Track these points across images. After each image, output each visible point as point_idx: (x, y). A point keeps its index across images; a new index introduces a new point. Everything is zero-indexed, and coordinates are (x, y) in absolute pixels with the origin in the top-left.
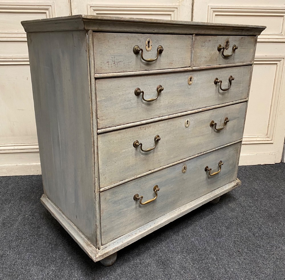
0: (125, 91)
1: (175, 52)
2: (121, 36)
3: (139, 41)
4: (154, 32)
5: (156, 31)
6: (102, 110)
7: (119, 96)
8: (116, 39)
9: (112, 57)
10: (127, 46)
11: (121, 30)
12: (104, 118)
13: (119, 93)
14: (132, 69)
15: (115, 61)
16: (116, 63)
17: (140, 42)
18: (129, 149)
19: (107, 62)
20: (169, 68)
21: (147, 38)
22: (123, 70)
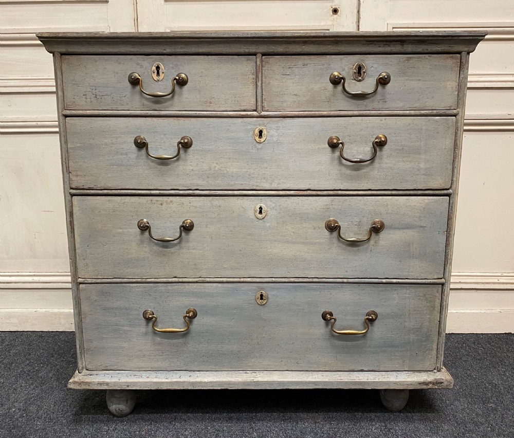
0: (117, 139)
1: (216, 85)
2: (106, 60)
3: (139, 66)
4: (165, 52)
5: (168, 50)
6: (76, 162)
7: (106, 144)
8: (97, 63)
9: (92, 88)
10: (117, 73)
11: (104, 51)
12: (79, 173)
13: (106, 141)
14: (128, 107)
15: (98, 93)
16: (98, 97)
17: (141, 68)
18: (130, 230)
19: (84, 95)
20: (204, 109)
21: (154, 62)
22: (111, 107)
